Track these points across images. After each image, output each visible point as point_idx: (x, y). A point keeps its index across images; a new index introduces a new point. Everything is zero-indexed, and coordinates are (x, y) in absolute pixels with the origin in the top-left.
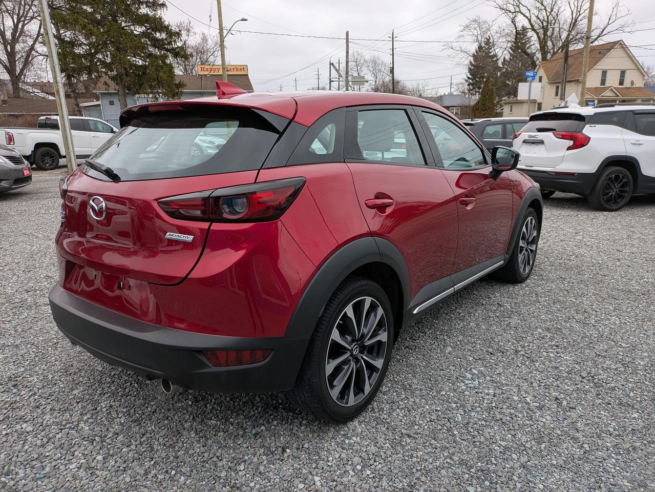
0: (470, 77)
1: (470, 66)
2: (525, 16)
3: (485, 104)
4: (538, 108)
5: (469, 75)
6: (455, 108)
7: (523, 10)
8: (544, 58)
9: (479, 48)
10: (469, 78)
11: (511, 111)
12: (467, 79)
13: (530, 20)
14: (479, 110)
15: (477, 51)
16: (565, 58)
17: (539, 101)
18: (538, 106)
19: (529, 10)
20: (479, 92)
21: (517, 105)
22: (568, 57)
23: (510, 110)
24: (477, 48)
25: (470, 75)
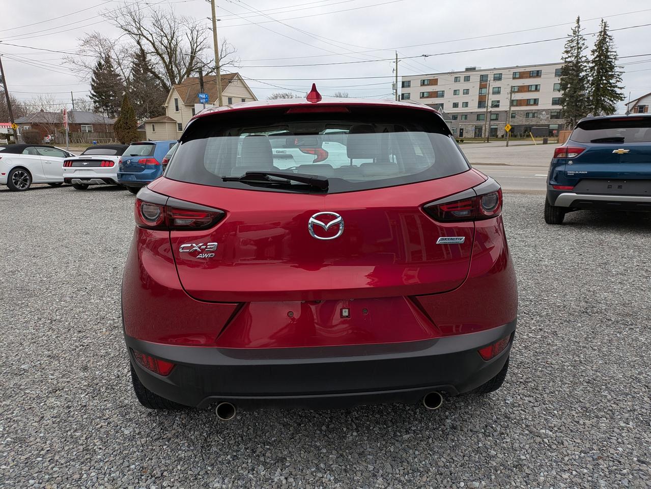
0: (95, 94)
1: (93, 84)
2: (148, 39)
3: (127, 123)
4: (179, 128)
5: (92, 92)
6: (87, 126)
7: (145, 33)
8: (173, 82)
9: (98, 65)
10: (93, 95)
11: (154, 130)
12: (91, 96)
13: (153, 44)
14: (121, 128)
15: (97, 69)
16: (201, 84)
17: (178, 122)
18: (179, 126)
19: (151, 35)
20: (107, 110)
21: (159, 125)
22: (203, 83)
23: (152, 130)
24: (97, 65)
25: (95, 92)
